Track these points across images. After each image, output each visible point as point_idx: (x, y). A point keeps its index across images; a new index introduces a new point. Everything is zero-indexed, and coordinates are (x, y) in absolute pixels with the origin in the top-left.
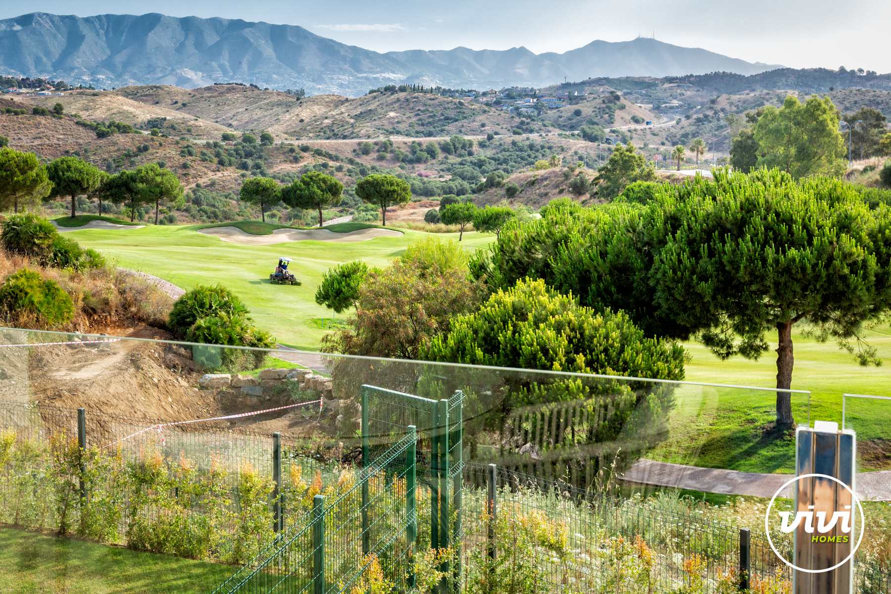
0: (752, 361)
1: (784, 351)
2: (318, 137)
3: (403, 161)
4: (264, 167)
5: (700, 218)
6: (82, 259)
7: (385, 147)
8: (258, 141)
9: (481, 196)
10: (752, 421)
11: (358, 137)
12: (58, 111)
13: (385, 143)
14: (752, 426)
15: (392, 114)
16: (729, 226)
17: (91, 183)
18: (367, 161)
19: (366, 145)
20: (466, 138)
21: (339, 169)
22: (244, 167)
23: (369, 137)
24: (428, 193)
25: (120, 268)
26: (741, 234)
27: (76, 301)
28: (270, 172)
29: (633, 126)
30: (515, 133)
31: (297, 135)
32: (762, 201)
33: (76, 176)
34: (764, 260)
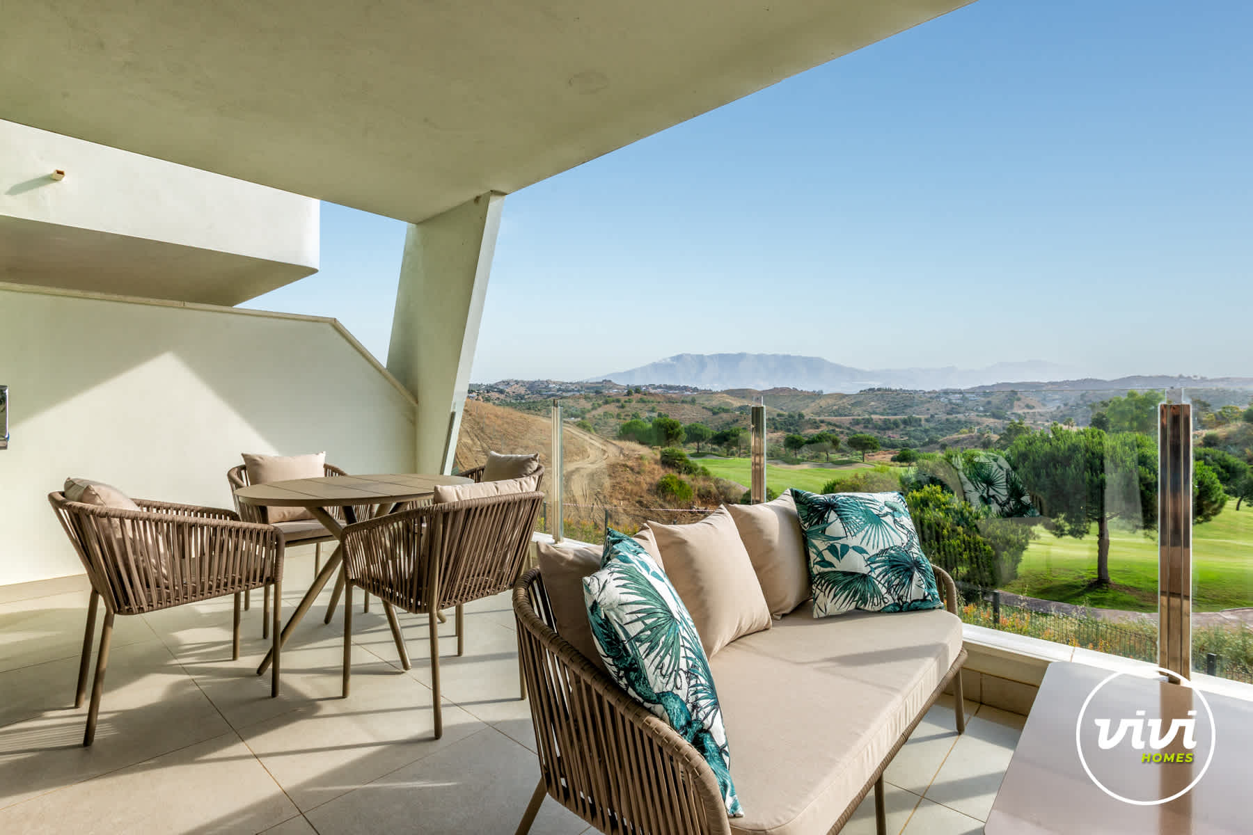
0: (1078, 539)
1: (1102, 535)
2: (830, 415)
3: (879, 429)
4: (799, 431)
5: (1041, 455)
6: (699, 471)
7: (869, 421)
8: (797, 417)
9: (925, 449)
10: (1082, 577)
11: (853, 415)
12: (693, 401)
13: (868, 419)
14: (1082, 580)
15: (873, 403)
16: (1059, 459)
17: (707, 435)
18: (858, 429)
19: (858, 420)
20: (918, 417)
21: (842, 433)
22: (789, 430)
23: (859, 416)
24: (893, 446)
25: (717, 476)
26: (1069, 465)
27: (695, 490)
28: (803, 433)
29: (1026, 410)
30: (948, 414)
31: (818, 414)
32: (1082, 445)
33: (699, 432)
34: (1083, 481)
